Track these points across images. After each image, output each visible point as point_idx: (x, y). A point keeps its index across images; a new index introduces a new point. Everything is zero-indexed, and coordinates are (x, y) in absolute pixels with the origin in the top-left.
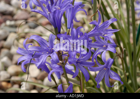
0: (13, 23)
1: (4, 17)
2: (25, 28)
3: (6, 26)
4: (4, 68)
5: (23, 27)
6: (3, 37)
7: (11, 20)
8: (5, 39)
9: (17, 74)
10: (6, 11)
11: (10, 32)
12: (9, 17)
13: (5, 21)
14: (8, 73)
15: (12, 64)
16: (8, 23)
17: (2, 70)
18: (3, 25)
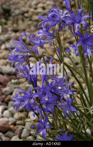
0: (16, 81)
1: (10, 77)
2: (26, 84)
3: (12, 83)
4: (11, 115)
5: (24, 83)
6: (10, 92)
7: (15, 79)
8: (11, 94)
9: (20, 119)
10: (11, 72)
11: (15, 88)
12: (14, 77)
13: (10, 80)
14: (14, 118)
15: (17, 112)
16: (13, 81)
17: (10, 117)
18: (9, 83)
